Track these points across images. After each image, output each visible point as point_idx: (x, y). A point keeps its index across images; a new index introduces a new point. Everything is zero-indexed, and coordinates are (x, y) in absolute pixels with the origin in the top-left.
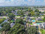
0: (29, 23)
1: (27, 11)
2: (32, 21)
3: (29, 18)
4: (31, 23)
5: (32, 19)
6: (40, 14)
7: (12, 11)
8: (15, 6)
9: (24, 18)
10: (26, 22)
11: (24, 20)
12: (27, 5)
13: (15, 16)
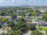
1: (28, 11)
3: (30, 17)
5: (32, 18)
6: (40, 14)
7: (14, 11)
9: (25, 18)
10: (27, 21)
12: (28, 5)
13: (17, 16)
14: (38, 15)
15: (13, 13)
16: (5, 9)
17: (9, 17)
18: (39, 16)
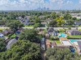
12: (48, 9)
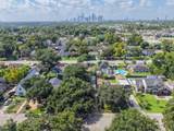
0: (107, 78)
1: (102, 40)
2: (117, 72)
3: (107, 64)
4: (113, 78)
5: (116, 68)
8: (55, 23)
9: (89, 65)
10: (97, 77)
11: (89, 70)
13: (60, 58)
14: (138, 55)
15: (46, 47)
16: (15, 34)
17: (32, 63)
18: (142, 59)
